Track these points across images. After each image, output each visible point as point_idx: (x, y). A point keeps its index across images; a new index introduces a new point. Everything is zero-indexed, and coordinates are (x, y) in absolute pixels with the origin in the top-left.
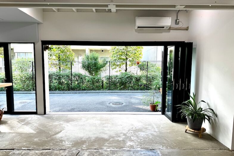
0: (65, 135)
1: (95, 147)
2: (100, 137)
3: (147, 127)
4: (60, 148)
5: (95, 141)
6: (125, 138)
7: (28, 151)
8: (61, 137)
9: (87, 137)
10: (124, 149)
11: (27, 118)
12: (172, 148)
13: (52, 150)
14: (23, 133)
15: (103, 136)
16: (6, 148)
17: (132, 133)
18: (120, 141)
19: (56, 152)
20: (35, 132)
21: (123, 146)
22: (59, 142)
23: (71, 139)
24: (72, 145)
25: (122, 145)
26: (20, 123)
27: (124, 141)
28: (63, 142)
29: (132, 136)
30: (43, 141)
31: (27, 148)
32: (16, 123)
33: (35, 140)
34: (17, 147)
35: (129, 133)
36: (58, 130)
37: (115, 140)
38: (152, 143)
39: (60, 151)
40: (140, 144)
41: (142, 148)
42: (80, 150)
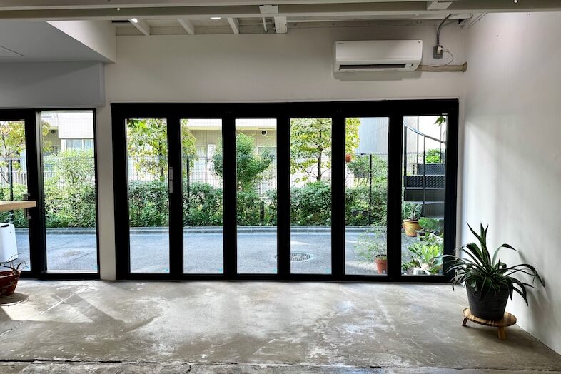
0: (161, 329)
1: (231, 358)
2: (245, 334)
3: (366, 311)
4: (144, 360)
5: (233, 343)
6: (307, 338)
7: (67, 365)
8: (151, 334)
9: (214, 334)
10: (302, 364)
11: (76, 288)
12: (428, 365)
13: (123, 363)
14: (61, 323)
15: (252, 334)
16: (16, 356)
17: (325, 326)
18: (295, 345)
19: (132, 368)
20: (90, 321)
21: (302, 358)
22: (144, 346)
23: (173, 339)
24: (174, 352)
25: (298, 354)
26: (56, 298)
27: (304, 346)
28: (154, 345)
29: (326, 333)
30: (106, 342)
31: (64, 357)
32: (48, 299)
33: (87, 339)
34: (41, 355)
35: (318, 325)
36: (143, 316)
37: (280, 342)
38: (374, 351)
39: (143, 366)
40: (344, 354)
41: (347, 364)
42: (191, 364)
